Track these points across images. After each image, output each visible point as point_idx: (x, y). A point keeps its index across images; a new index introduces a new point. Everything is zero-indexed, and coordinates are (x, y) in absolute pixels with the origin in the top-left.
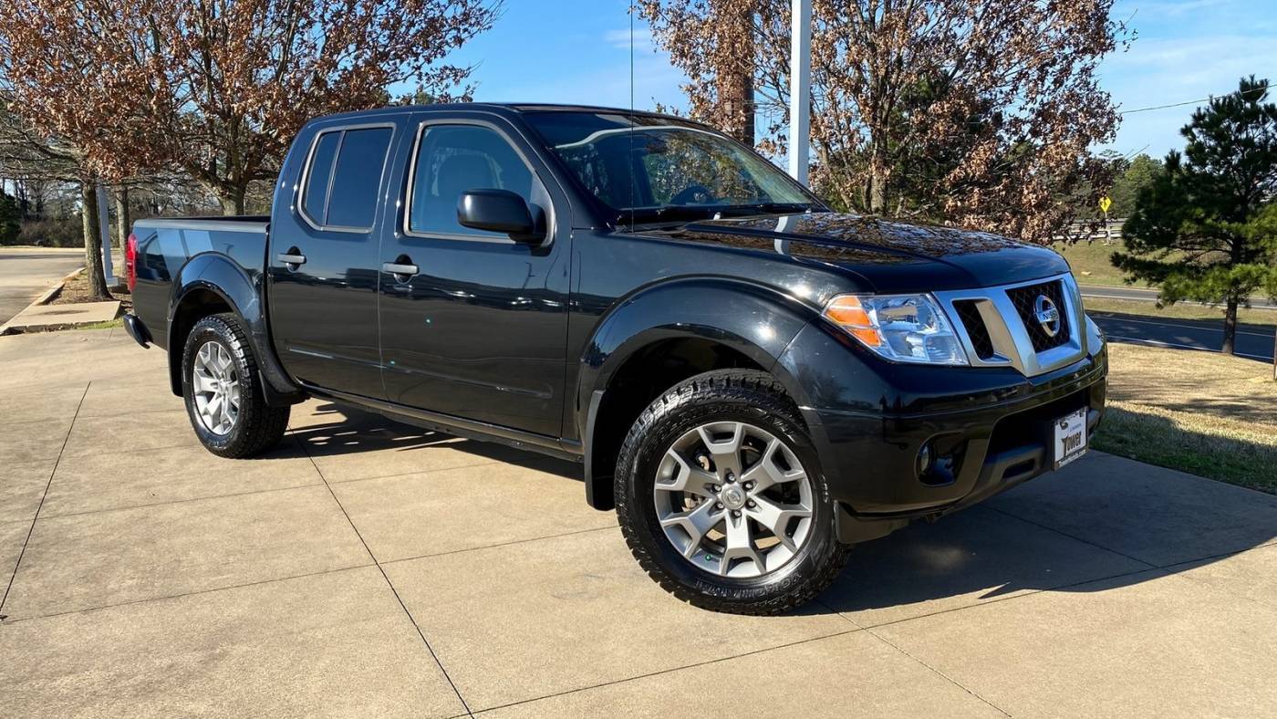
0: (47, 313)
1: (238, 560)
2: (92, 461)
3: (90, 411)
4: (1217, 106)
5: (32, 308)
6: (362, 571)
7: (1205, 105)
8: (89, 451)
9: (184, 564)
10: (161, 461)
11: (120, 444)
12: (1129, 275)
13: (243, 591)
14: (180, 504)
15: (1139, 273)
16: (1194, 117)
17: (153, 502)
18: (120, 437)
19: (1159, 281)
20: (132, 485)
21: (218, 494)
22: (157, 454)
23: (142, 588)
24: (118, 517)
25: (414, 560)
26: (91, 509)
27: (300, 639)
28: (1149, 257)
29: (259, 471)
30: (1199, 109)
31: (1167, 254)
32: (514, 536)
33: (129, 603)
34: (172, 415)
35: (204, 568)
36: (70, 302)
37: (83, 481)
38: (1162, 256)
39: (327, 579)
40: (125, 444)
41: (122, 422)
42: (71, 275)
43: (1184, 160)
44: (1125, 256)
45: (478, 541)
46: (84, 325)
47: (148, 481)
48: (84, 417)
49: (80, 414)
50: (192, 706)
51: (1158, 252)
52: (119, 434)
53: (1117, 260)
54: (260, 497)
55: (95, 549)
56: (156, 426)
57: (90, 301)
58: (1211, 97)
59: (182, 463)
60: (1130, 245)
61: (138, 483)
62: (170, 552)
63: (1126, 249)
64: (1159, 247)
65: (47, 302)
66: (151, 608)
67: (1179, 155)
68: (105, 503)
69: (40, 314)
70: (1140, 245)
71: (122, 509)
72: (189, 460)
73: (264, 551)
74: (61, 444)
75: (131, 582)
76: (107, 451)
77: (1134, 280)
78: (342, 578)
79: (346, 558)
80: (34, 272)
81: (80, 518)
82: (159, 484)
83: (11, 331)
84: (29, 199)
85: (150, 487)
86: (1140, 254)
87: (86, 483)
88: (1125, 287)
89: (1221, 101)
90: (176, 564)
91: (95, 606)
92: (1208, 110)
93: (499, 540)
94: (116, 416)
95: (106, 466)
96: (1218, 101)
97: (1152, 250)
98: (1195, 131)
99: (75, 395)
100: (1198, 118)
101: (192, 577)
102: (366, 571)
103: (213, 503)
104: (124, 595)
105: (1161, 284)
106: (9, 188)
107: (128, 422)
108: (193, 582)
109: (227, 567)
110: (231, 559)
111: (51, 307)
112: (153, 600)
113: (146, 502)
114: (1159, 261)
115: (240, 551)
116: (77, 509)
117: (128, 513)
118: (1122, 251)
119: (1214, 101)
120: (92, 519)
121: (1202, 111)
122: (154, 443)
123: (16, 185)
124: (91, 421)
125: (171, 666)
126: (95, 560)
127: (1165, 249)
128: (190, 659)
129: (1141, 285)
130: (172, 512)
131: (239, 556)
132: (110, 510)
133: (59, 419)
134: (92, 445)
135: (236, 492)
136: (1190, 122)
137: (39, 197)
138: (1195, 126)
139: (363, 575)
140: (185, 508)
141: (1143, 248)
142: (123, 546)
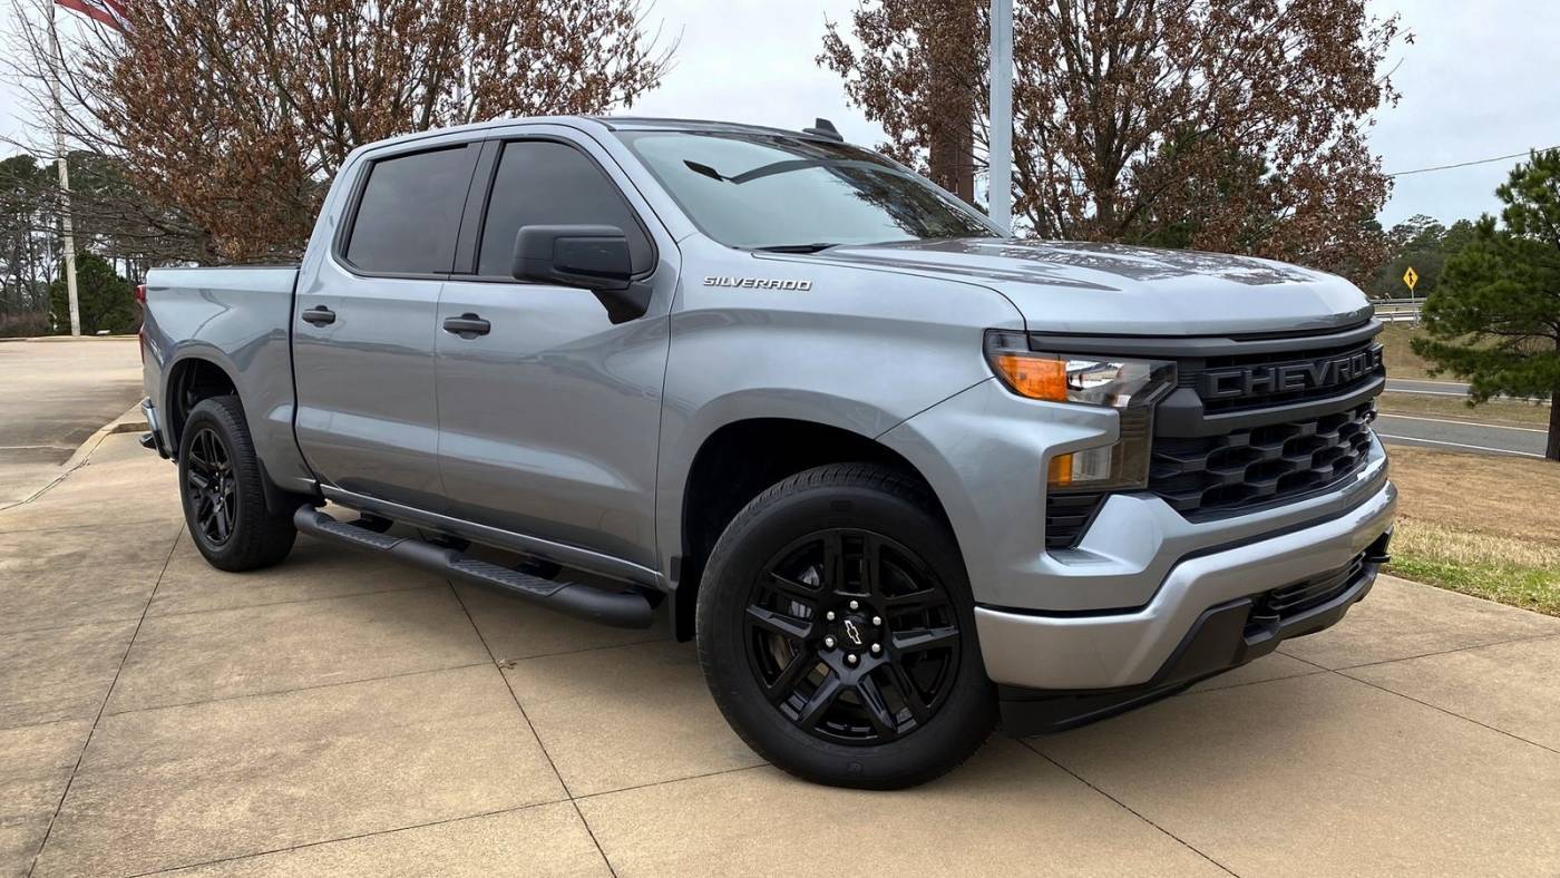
4: (1539, 162)
7: (1525, 160)
9: (295, 661)
12: (1433, 365)
13: (353, 687)
15: (1445, 363)
16: (1512, 174)
19: (1467, 372)
23: (249, 683)
24: (228, 616)
25: (534, 659)
26: (200, 608)
27: (407, 731)
30: (1518, 166)
31: (1477, 339)
33: (235, 697)
35: (314, 666)
37: (193, 581)
39: (441, 676)
43: (1500, 226)
44: (1428, 342)
50: (293, 790)
51: (1467, 337)
53: (1418, 347)
55: (203, 647)
58: (1532, 152)
60: (1432, 329)
62: (280, 651)
63: (1428, 333)
64: (1467, 331)
66: (258, 702)
67: (1493, 221)
68: (215, 604)
70: (1444, 328)
73: (378, 650)
74: (170, 545)
75: (238, 678)
77: (1441, 372)
78: (457, 675)
79: (463, 657)
81: (189, 617)
83: (122, 429)
86: (1446, 339)
87: (196, 583)
88: (1430, 380)
89: (1544, 156)
90: (285, 662)
91: (201, 699)
92: (1528, 166)
96: (1539, 155)
97: (1460, 333)
98: (1514, 192)
100: (1517, 176)
101: (301, 674)
102: (482, 670)
103: (328, 604)
104: (231, 690)
105: (1471, 376)
108: (301, 679)
109: (339, 665)
110: (343, 658)
112: (260, 694)
114: (1470, 348)
116: (185, 609)
118: (1425, 335)
119: (1536, 155)
120: (202, 618)
121: (1522, 168)
125: (274, 755)
126: (201, 658)
127: (1473, 334)
128: (294, 749)
129: (1447, 378)
132: (220, 609)
133: (170, 520)
136: (1506, 181)
138: (1513, 185)
139: (478, 673)
141: (1448, 331)
142: (232, 645)
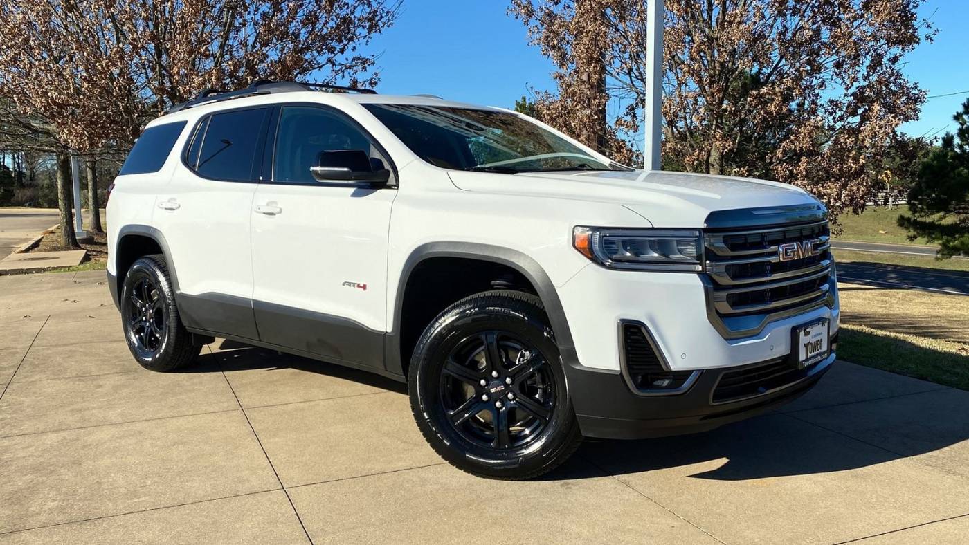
0: (25, 260)
1: (155, 482)
2: (37, 386)
3: (44, 342)
5: (13, 256)
6: (269, 496)
8: (37, 377)
9: (105, 486)
11: (66, 370)
12: (912, 233)
13: (156, 514)
14: (109, 427)
15: (920, 232)
16: (964, 105)
17: (85, 426)
18: (66, 365)
19: (938, 238)
20: (70, 409)
21: (144, 418)
22: (95, 380)
23: (61, 510)
24: (52, 439)
25: (318, 485)
26: (29, 431)
28: (929, 220)
29: (182, 397)
30: (968, 99)
31: (944, 217)
32: (411, 462)
33: (46, 526)
34: (115, 345)
35: (122, 491)
36: (46, 250)
37: (26, 404)
38: (940, 219)
39: (235, 503)
40: (69, 371)
41: (70, 351)
42: (50, 229)
43: (957, 141)
44: (909, 219)
45: (378, 467)
46: (54, 269)
47: (83, 404)
48: (38, 346)
49: (35, 343)
51: (937, 216)
52: (66, 362)
53: (903, 222)
54: (181, 420)
55: (23, 471)
56: (99, 355)
57: (62, 250)
59: (116, 388)
60: (913, 210)
61: (75, 407)
62: (93, 474)
63: (910, 212)
64: (938, 212)
65: (27, 251)
66: (66, 532)
67: (953, 137)
68: (42, 426)
69: (20, 260)
70: (922, 210)
71: (57, 431)
72: (124, 386)
73: (180, 473)
74: (13, 371)
75: (52, 504)
76: (52, 377)
77: (915, 237)
78: (250, 500)
79: (255, 483)
80: (23, 227)
81: (17, 440)
82: (94, 408)
84: (25, 171)
85: (85, 410)
86: (921, 216)
87: (28, 406)
88: (908, 244)
90: (96, 487)
91: (14, 529)
93: (401, 465)
94: (66, 345)
95: (49, 390)
97: (933, 213)
98: (965, 117)
99: (33, 327)
100: (967, 106)
101: (110, 500)
102: (272, 496)
103: (138, 426)
104: (44, 517)
105: (940, 242)
106: (8, 162)
107: (75, 351)
108: (110, 505)
109: (144, 490)
110: (149, 482)
111: (30, 255)
112: (70, 523)
113: (79, 425)
114: (938, 223)
115: (159, 475)
116: (15, 431)
117: (61, 434)
118: (908, 214)
120: (28, 440)
122: (94, 370)
123: (14, 159)
124: (43, 349)
126: (21, 481)
127: (942, 214)
129: (921, 242)
130: (101, 435)
131: (156, 479)
132: (45, 432)
133: (16, 348)
134: (41, 372)
135: (160, 416)
136: (961, 110)
137: (32, 169)
138: (965, 112)
139: (269, 500)
140: (114, 431)
141: (924, 212)
142: (51, 468)
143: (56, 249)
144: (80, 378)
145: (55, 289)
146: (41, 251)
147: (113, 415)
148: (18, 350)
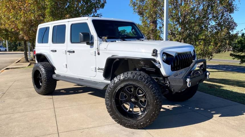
0: (15, 65)
3: (12, 88)
5: (13, 64)
9: (12, 131)
10: (21, 101)
11: (14, 96)
12: (234, 57)
15: (236, 57)
19: (240, 59)
20: (11, 108)
21: (29, 111)
22: (20, 99)
28: (238, 54)
29: (40, 104)
31: (242, 53)
34: (28, 89)
35: (16, 133)
38: (241, 54)
41: (17, 91)
44: (233, 54)
45: (84, 127)
46: (21, 68)
47: (15, 106)
49: (9, 88)
52: (15, 94)
53: (231, 55)
54: (38, 111)
56: (24, 92)
59: (25, 102)
61: (13, 107)
63: (233, 52)
64: (240, 52)
67: (244, 34)
70: (236, 52)
71: (6, 114)
73: (33, 128)
76: (10, 98)
77: (234, 58)
82: (17, 107)
83: (7, 69)
85: (15, 108)
88: (233, 60)
90: (10, 132)
93: (90, 126)
94: (16, 89)
95: (8, 102)
99: (10, 84)
110: (24, 130)
111: (17, 64)
113: (12, 112)
115: (27, 128)
117: (7, 115)
122: (21, 96)
124: (11, 90)
129: (236, 60)
130: (16, 116)
131: (26, 130)
132: (3, 115)
134: (8, 97)
135: (33, 110)
140: (20, 114)
143: (24, 62)
144: (17, 99)
145: (20, 73)
146: (20, 63)
147: (21, 110)
148: (5, 90)
